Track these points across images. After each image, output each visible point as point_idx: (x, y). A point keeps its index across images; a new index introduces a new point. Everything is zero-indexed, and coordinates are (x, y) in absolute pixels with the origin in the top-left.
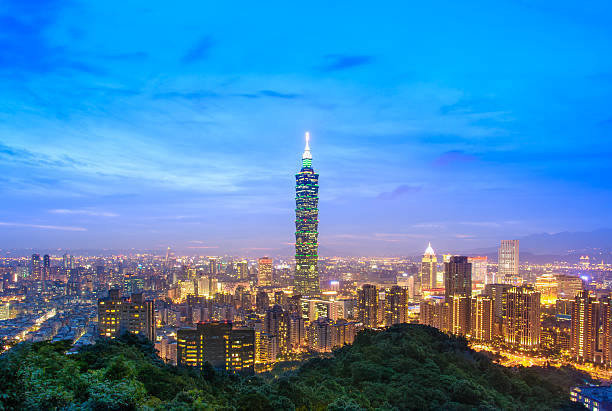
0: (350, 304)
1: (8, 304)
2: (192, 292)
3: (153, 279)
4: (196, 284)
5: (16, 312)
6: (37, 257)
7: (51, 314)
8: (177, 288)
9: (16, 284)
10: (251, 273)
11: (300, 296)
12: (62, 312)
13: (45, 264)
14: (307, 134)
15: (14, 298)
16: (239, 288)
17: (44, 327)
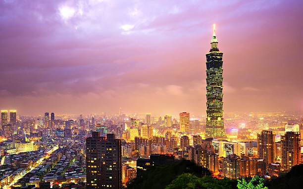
0: (250, 144)
1: (33, 142)
2: (138, 136)
3: (112, 127)
4: (139, 131)
5: (37, 147)
6: (47, 114)
7: (56, 148)
8: (128, 133)
9: (37, 130)
10: (174, 123)
11: (212, 139)
12: (62, 147)
13: (52, 119)
14: (214, 25)
15: (36, 139)
16: (167, 134)
17: (52, 155)
